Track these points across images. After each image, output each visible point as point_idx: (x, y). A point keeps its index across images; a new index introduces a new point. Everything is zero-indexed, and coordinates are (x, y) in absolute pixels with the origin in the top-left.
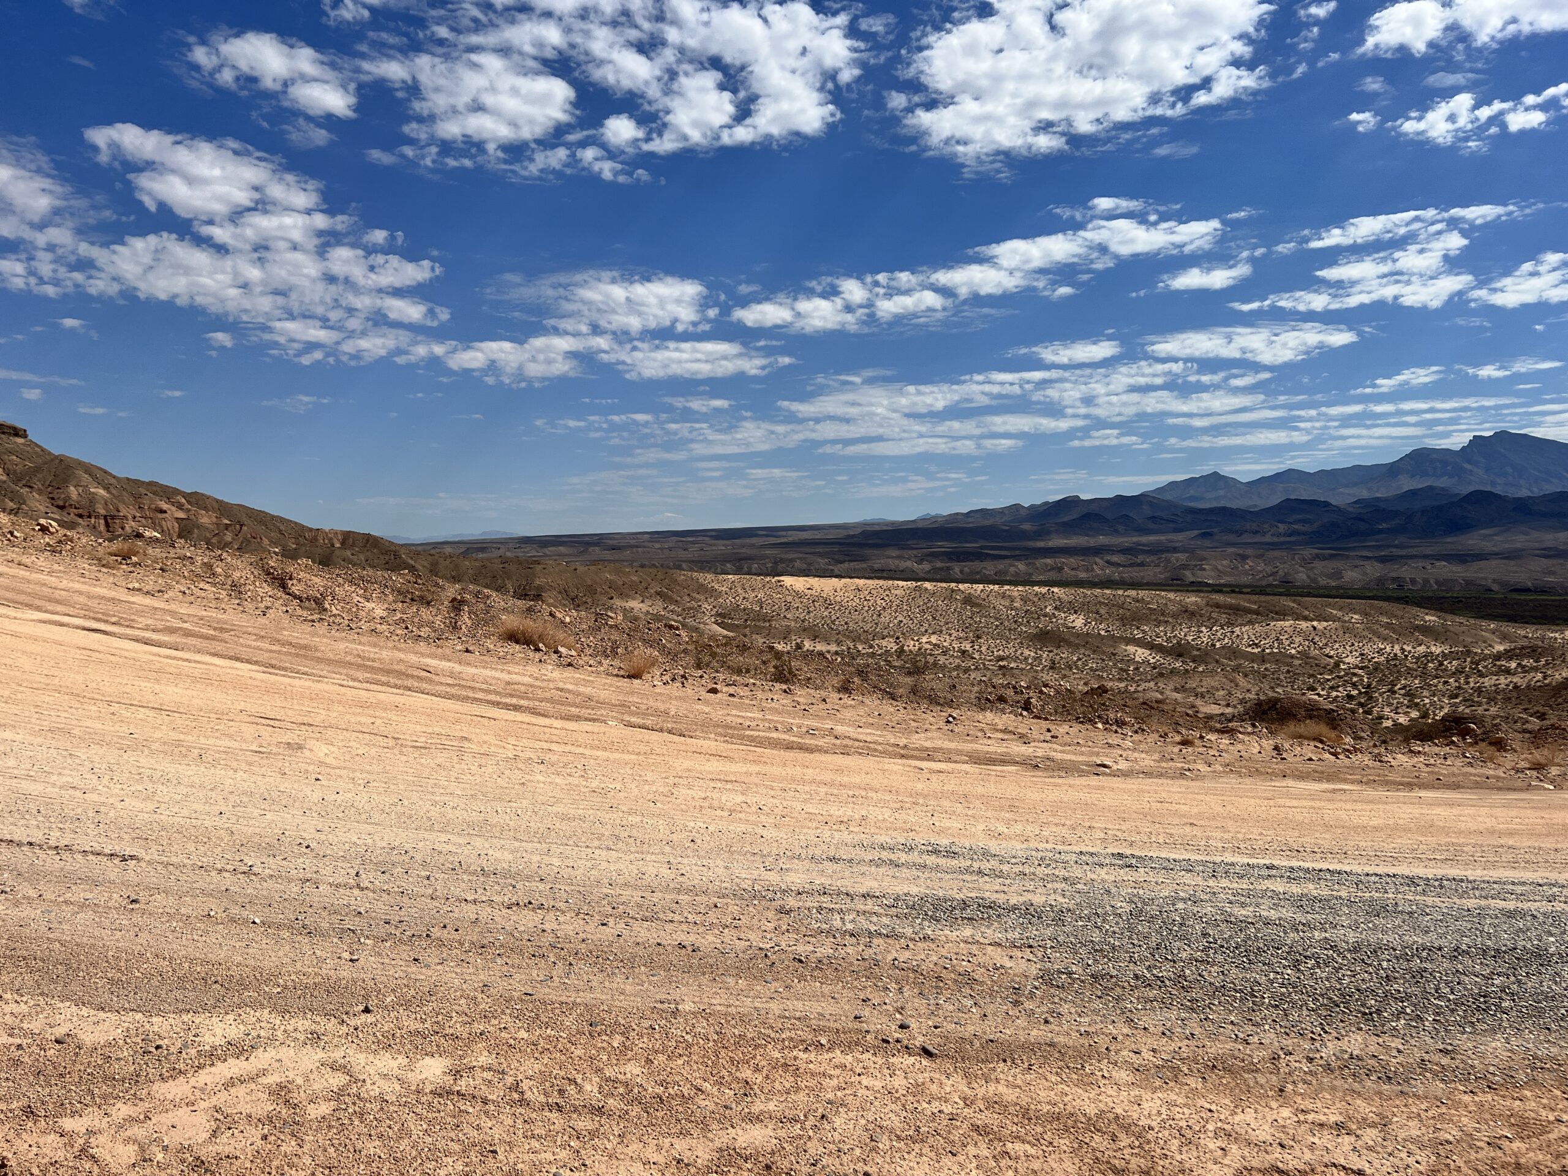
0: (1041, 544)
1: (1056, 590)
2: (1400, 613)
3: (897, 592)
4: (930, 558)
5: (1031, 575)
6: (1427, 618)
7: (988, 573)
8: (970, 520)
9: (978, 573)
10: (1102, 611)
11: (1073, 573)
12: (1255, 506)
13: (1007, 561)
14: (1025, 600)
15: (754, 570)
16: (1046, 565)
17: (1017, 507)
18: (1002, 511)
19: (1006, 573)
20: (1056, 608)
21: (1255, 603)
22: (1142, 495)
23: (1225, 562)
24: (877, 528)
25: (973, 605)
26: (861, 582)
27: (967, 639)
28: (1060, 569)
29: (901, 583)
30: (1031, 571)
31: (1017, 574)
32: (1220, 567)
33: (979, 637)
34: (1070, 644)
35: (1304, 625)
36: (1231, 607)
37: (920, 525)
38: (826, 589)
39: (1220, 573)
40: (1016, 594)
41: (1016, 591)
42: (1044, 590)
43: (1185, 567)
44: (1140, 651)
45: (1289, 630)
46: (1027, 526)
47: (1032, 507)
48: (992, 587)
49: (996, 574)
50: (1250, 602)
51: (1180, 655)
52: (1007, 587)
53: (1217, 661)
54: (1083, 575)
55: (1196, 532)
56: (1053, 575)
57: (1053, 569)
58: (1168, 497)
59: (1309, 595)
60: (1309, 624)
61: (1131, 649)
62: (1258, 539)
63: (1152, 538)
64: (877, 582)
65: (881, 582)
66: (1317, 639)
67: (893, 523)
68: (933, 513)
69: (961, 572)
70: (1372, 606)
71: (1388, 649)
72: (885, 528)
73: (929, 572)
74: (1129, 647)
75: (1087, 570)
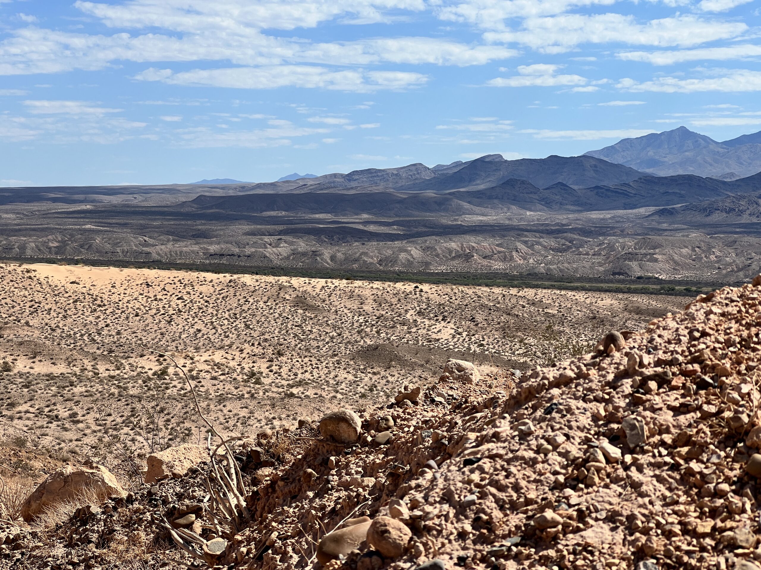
0: (446, 221)
5: (427, 264)
7: (369, 260)
8: (353, 184)
9: (356, 260)
11: (485, 262)
12: (732, 175)
13: (397, 244)
16: (450, 252)
17: (417, 167)
18: (397, 174)
19: (394, 261)
22: (583, 156)
23: (685, 251)
24: (220, 193)
28: (468, 257)
30: (428, 259)
31: (410, 263)
32: (676, 257)
37: (283, 190)
39: (677, 265)
43: (631, 256)
46: (430, 193)
47: (438, 168)
49: (380, 262)
54: (498, 266)
55: (652, 209)
56: (457, 266)
57: (458, 256)
58: (617, 159)
62: (733, 219)
63: (595, 215)
67: (243, 188)
68: (302, 174)
69: (333, 258)
73: (288, 258)
75: (504, 259)
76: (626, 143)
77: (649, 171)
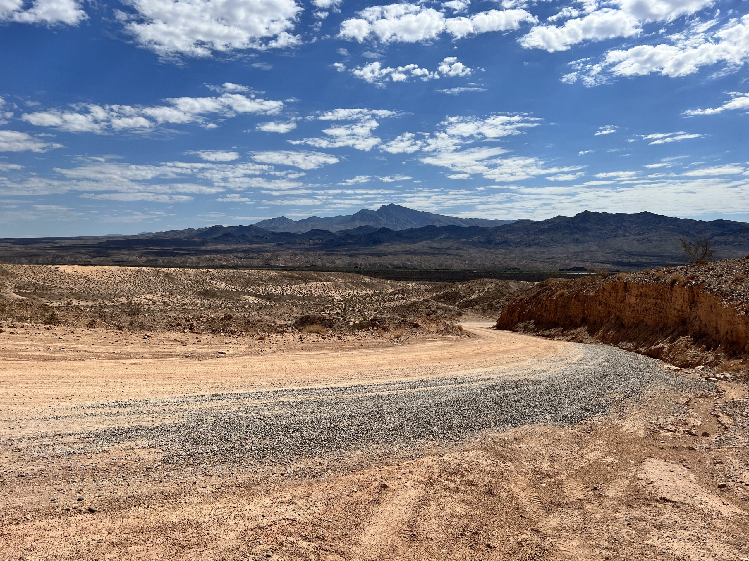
0: (203, 248)
1: (211, 270)
2: (356, 278)
3: (128, 273)
4: (146, 255)
5: (199, 263)
6: (366, 279)
7: (177, 262)
8: (167, 235)
9: (172, 262)
10: (233, 280)
11: (220, 262)
12: (300, 232)
13: (187, 257)
14: (196, 275)
15: (40, 262)
16: (207, 258)
17: (191, 230)
18: (183, 232)
19: (186, 262)
20: (211, 279)
21: (300, 274)
22: (251, 226)
23: (288, 257)
24: (116, 239)
25: (169, 278)
26: (106, 268)
27: (166, 295)
28: (213, 260)
29: (130, 268)
30: (199, 261)
31: (192, 263)
32: (286, 259)
33: (172, 295)
34: (218, 296)
35: (320, 284)
36: (290, 277)
37: (141, 238)
38: (86, 272)
39: (286, 262)
40: (191, 272)
41: (191, 271)
42: (205, 270)
43: (270, 259)
44: (251, 298)
45: (314, 286)
46: (196, 239)
47: (199, 230)
48: (179, 269)
49: (181, 263)
50: (298, 274)
51: (269, 299)
52: (187, 269)
53: (285, 301)
54: (224, 263)
55: (275, 243)
56: (210, 263)
57: (209, 260)
58: (263, 227)
59: (322, 271)
60: (322, 283)
61: (247, 297)
62: (301, 246)
63: (256, 246)
64: (116, 267)
65: (118, 268)
66: (325, 289)
67: (125, 237)
68: (147, 232)
69: (163, 262)
70: (346, 275)
71: (352, 293)
72: (120, 239)
73: (146, 262)
74: (245, 296)
75: (226, 261)
76: (264, 221)
77: (273, 231)
